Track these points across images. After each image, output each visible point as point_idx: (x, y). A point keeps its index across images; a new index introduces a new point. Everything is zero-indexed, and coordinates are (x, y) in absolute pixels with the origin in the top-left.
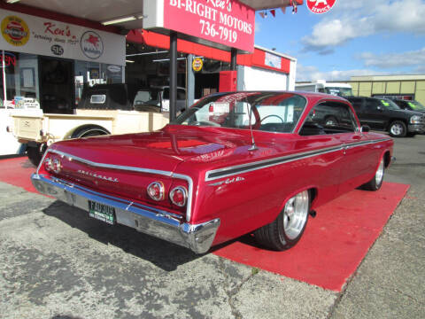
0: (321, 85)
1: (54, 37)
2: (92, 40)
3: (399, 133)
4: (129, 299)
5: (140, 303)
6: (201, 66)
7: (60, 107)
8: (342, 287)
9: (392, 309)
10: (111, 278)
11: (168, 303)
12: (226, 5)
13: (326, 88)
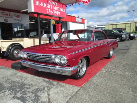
0: (95, 27)
1: (5, 16)
2: (18, 16)
3: (119, 40)
4: (18, 93)
5: (21, 93)
6: (55, 23)
7: (10, 38)
8: (82, 86)
9: (95, 91)
10: (14, 87)
11: (29, 93)
12: (55, 4)
13: (97, 28)
